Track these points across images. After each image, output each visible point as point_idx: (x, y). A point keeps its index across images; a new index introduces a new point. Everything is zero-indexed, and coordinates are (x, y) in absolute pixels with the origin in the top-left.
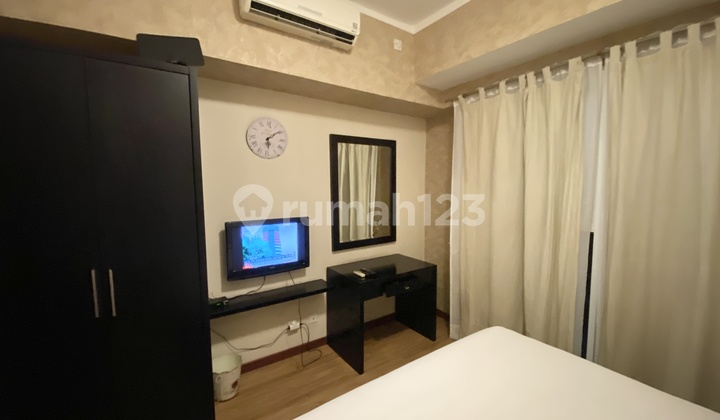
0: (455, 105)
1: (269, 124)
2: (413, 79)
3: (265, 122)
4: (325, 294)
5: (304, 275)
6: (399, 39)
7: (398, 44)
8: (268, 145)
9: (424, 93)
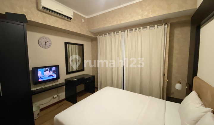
0: (98, 37)
1: (46, 39)
2: (87, 29)
3: (44, 38)
4: (64, 86)
5: (58, 82)
6: (83, 19)
7: (83, 21)
8: (46, 45)
9: (90, 33)
